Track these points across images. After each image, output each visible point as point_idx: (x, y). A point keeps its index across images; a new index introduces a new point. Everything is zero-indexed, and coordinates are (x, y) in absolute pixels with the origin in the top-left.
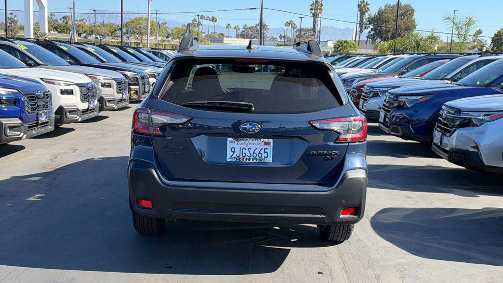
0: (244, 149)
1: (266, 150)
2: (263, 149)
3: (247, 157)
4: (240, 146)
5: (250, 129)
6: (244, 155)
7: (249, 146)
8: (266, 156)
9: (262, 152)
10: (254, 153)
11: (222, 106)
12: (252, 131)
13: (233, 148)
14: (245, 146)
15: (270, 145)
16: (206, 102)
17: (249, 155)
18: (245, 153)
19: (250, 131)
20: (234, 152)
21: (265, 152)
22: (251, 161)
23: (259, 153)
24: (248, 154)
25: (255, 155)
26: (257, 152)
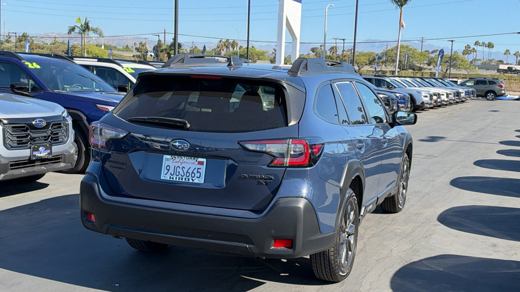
0: (178, 168)
1: (199, 170)
2: (196, 169)
3: (180, 176)
4: (174, 164)
5: (179, 146)
6: (177, 174)
7: (183, 165)
8: (199, 176)
9: (195, 171)
10: (187, 172)
11: (161, 122)
12: (181, 149)
13: (168, 166)
14: (179, 164)
15: (203, 165)
16: (146, 118)
17: (183, 175)
18: (179, 172)
19: (179, 149)
20: (168, 170)
21: (198, 172)
22: (184, 180)
23: (192, 173)
24: (181, 173)
25: (188, 174)
26: (190, 171)
